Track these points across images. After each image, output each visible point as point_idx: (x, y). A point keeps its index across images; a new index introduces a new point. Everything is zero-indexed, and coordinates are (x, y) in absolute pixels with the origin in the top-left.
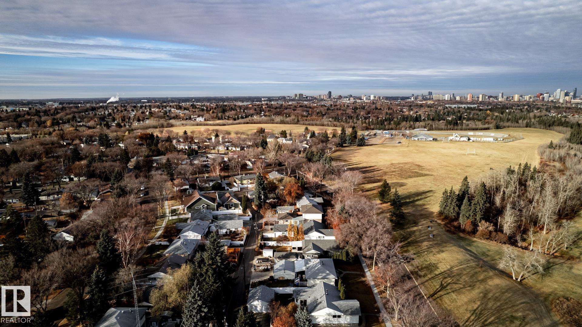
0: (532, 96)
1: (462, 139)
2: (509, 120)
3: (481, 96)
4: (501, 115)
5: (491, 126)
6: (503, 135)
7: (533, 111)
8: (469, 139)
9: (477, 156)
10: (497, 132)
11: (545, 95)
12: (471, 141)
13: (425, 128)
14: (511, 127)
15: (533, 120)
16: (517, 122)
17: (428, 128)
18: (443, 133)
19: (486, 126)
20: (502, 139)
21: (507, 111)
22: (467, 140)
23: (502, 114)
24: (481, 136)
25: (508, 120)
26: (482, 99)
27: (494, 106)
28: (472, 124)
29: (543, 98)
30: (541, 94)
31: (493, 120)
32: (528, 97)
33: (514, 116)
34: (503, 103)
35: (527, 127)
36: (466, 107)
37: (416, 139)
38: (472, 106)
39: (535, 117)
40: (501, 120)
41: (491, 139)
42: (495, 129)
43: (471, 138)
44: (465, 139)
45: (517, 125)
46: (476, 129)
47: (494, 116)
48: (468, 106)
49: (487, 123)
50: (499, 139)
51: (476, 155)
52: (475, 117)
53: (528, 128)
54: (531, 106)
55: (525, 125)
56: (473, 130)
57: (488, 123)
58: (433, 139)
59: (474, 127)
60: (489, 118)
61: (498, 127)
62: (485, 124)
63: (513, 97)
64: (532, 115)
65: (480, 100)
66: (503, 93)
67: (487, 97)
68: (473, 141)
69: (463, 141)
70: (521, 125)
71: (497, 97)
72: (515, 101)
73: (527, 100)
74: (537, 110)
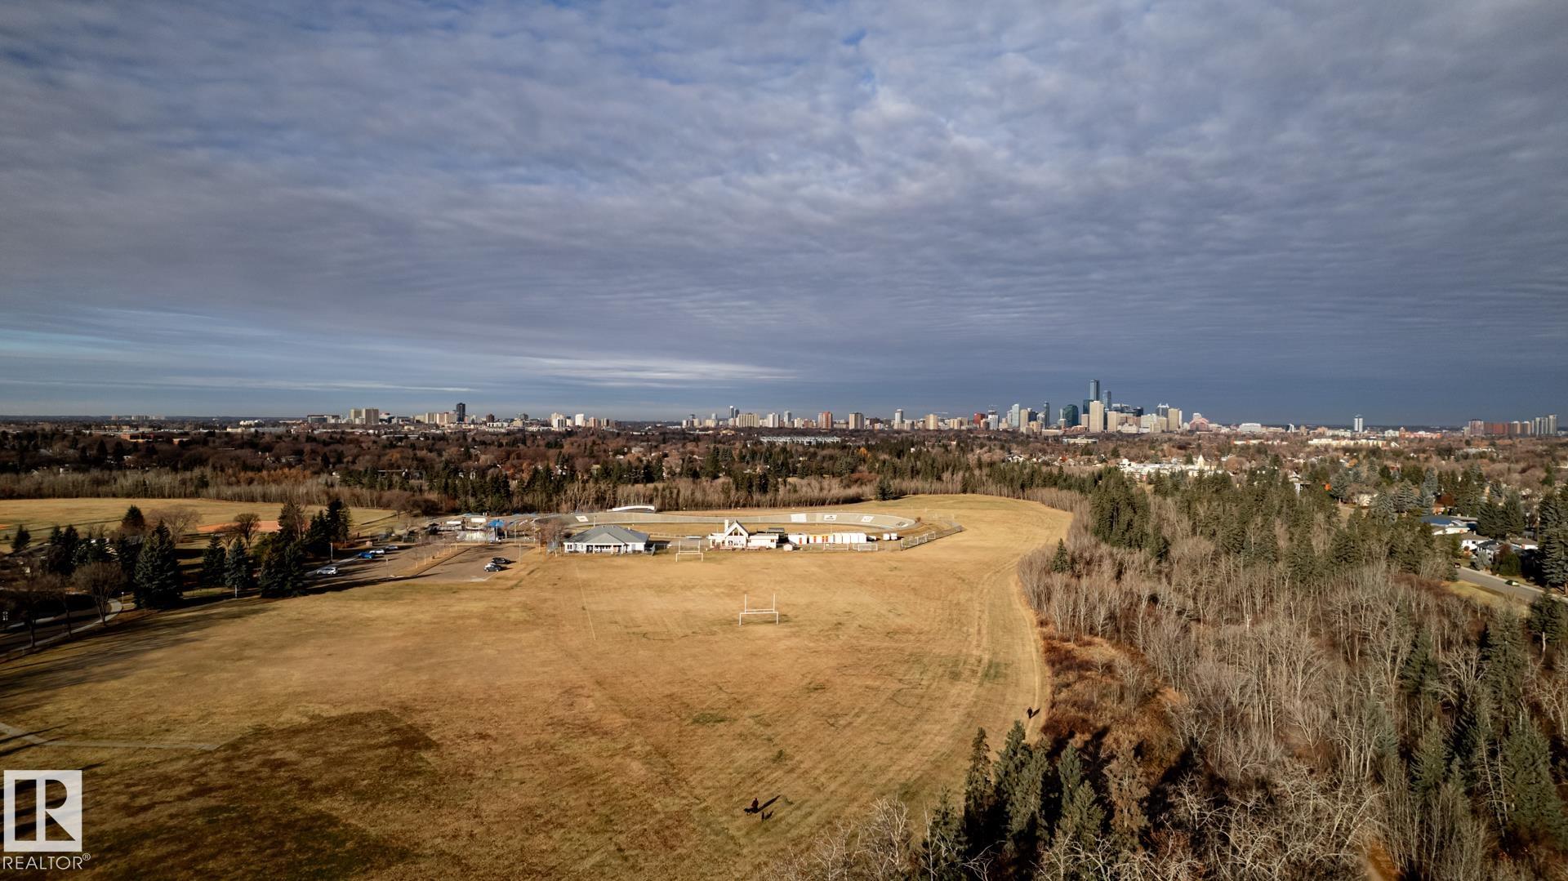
0: (965, 420)
1: (758, 541)
2: (918, 473)
3: (852, 418)
4: (896, 460)
5: (868, 490)
6: (901, 519)
7: (972, 450)
8: (783, 540)
9: (783, 630)
10: (884, 510)
11: (990, 416)
12: (787, 547)
13: (651, 502)
14: (923, 493)
15: (977, 472)
16: (939, 478)
17: (658, 501)
18: (705, 520)
19: (853, 491)
20: (894, 536)
21: (913, 450)
22: (773, 545)
23: (899, 458)
24: (825, 528)
25: (915, 473)
26: (856, 425)
27: (882, 440)
28: (808, 486)
29: (987, 424)
30: (983, 416)
31: (873, 474)
32: (956, 421)
33: (930, 462)
34: (904, 434)
35: (964, 491)
36: (814, 443)
37: (581, 547)
38: (829, 440)
39: (980, 465)
40: (896, 472)
41: (859, 538)
42: (876, 499)
43: (791, 538)
44: (767, 541)
45: (937, 485)
46: (822, 502)
47: (878, 461)
48: (819, 440)
49: (856, 481)
50: (886, 537)
51: (784, 619)
52: (825, 465)
53: (968, 495)
54: (965, 440)
55: (959, 487)
56: (811, 505)
57: (860, 482)
58: (648, 546)
59: (815, 493)
60: (863, 468)
61: (885, 495)
62: (849, 486)
63: (924, 422)
64: (972, 458)
65: (852, 426)
66: (902, 413)
67: (868, 422)
68: (796, 548)
69: (760, 549)
70: (950, 486)
71: (890, 421)
72: (929, 430)
73: (956, 428)
74: (981, 448)
